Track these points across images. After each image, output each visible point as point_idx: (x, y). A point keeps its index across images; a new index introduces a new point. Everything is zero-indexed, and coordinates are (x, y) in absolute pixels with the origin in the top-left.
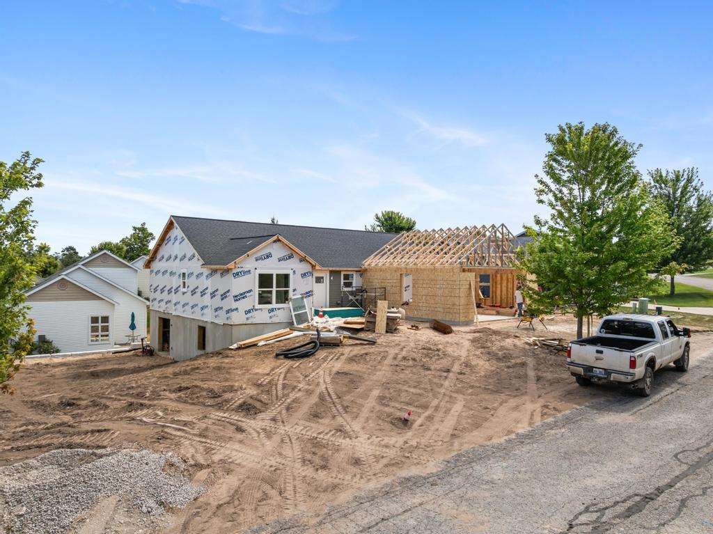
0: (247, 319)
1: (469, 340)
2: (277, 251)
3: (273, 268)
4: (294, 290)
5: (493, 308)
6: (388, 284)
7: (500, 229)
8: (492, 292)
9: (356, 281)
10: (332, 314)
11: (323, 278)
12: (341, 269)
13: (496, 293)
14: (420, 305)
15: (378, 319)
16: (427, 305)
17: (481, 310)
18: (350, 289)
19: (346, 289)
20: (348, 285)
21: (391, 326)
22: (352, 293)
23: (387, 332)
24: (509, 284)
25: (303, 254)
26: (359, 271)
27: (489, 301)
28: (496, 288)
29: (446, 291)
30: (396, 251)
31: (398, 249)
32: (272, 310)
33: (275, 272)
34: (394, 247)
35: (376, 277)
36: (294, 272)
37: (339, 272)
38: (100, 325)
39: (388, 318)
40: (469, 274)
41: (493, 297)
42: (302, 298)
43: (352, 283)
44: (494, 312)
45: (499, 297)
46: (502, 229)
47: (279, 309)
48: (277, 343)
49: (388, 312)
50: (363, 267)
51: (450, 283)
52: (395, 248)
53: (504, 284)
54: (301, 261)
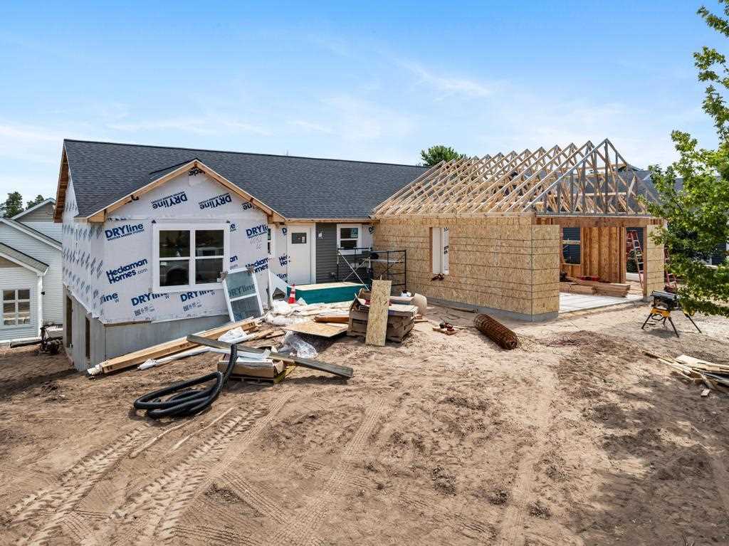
0: (137, 313)
1: (552, 367)
2: (198, 190)
3: (190, 219)
4: (233, 259)
5: (588, 282)
6: (412, 245)
7: (602, 150)
8: (585, 254)
9: (363, 240)
10: (312, 297)
11: (305, 235)
12: (335, 220)
13: (590, 256)
14: (463, 280)
15: (372, 316)
16: (473, 281)
17: (566, 285)
18: (351, 252)
19: (343, 253)
20: (350, 245)
21: (398, 332)
22: (355, 259)
23: (388, 341)
24: (613, 243)
25: (248, 195)
26: (368, 223)
27: (578, 270)
28: (591, 247)
29: (507, 259)
30: (426, 189)
31: (430, 187)
32: (189, 295)
33: (193, 229)
34: (424, 184)
35: (393, 232)
36: (233, 226)
37: (334, 225)
38: (17, 301)
39: (392, 316)
40: (549, 228)
41: (585, 264)
42: (249, 273)
43: (355, 242)
44: (589, 289)
45: (595, 263)
46: (606, 148)
47: (202, 293)
48: (176, 363)
49: (393, 302)
50: (372, 217)
51: (514, 243)
52: (425, 187)
53: (605, 242)
54: (245, 208)
